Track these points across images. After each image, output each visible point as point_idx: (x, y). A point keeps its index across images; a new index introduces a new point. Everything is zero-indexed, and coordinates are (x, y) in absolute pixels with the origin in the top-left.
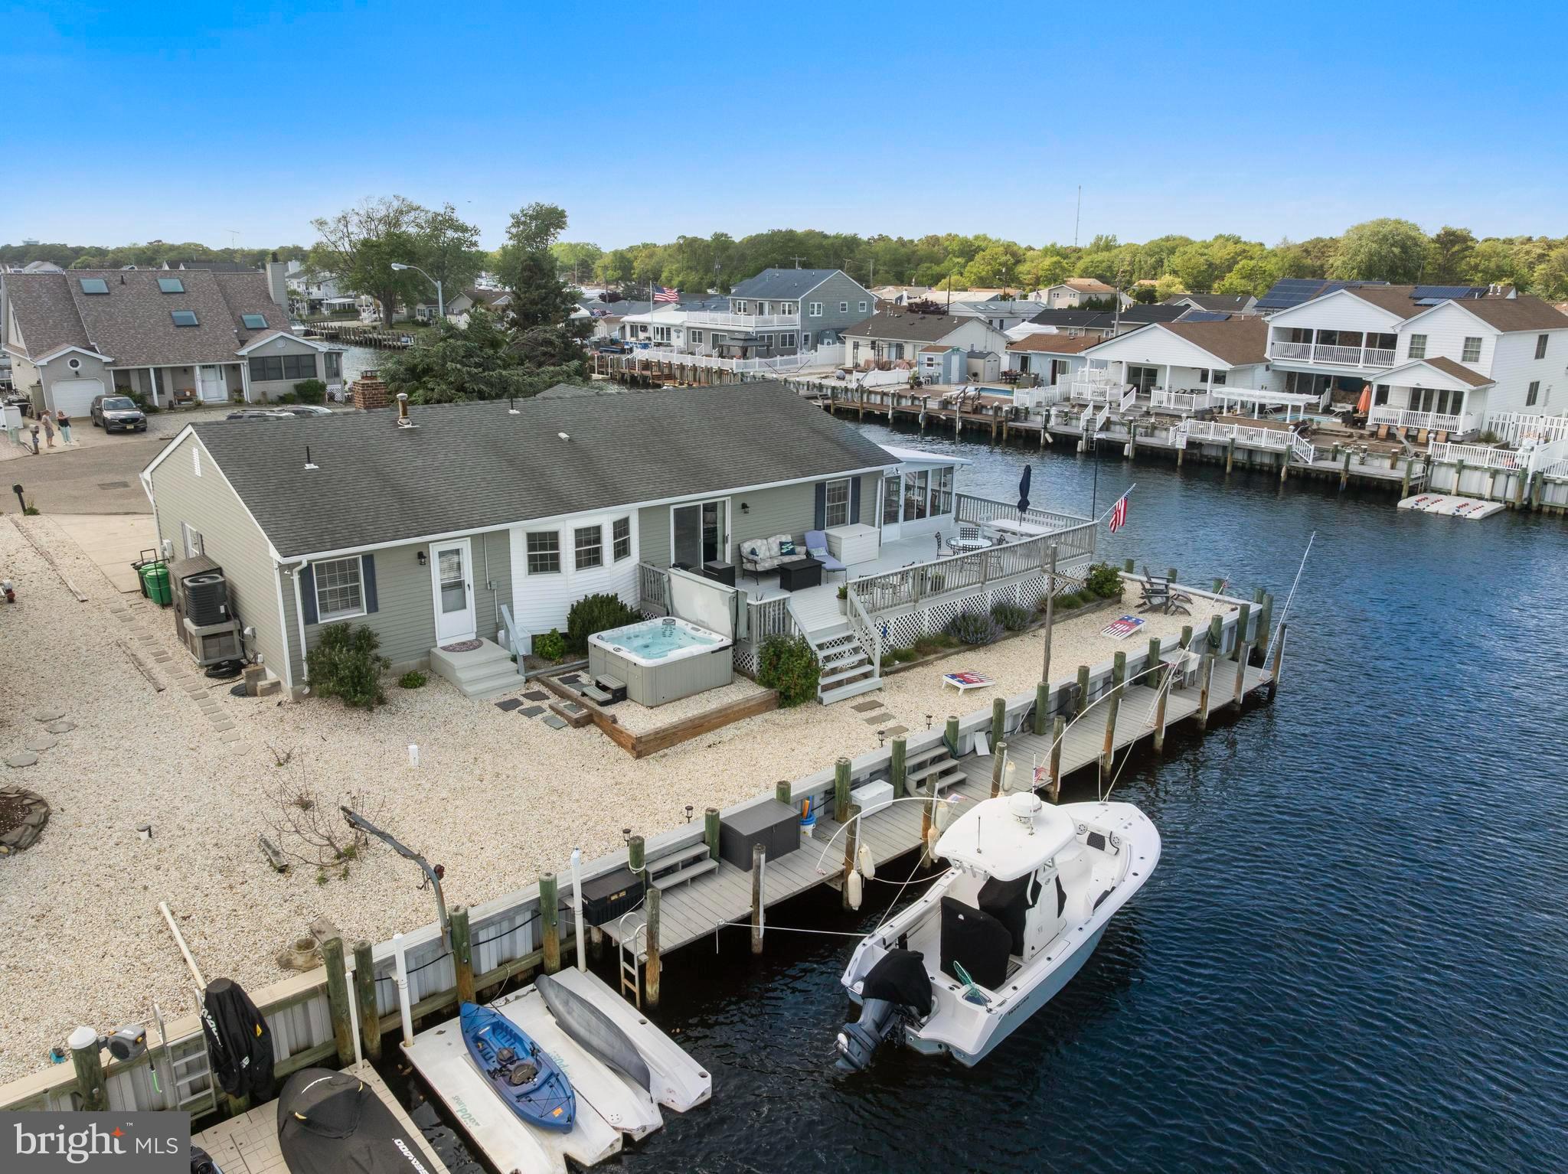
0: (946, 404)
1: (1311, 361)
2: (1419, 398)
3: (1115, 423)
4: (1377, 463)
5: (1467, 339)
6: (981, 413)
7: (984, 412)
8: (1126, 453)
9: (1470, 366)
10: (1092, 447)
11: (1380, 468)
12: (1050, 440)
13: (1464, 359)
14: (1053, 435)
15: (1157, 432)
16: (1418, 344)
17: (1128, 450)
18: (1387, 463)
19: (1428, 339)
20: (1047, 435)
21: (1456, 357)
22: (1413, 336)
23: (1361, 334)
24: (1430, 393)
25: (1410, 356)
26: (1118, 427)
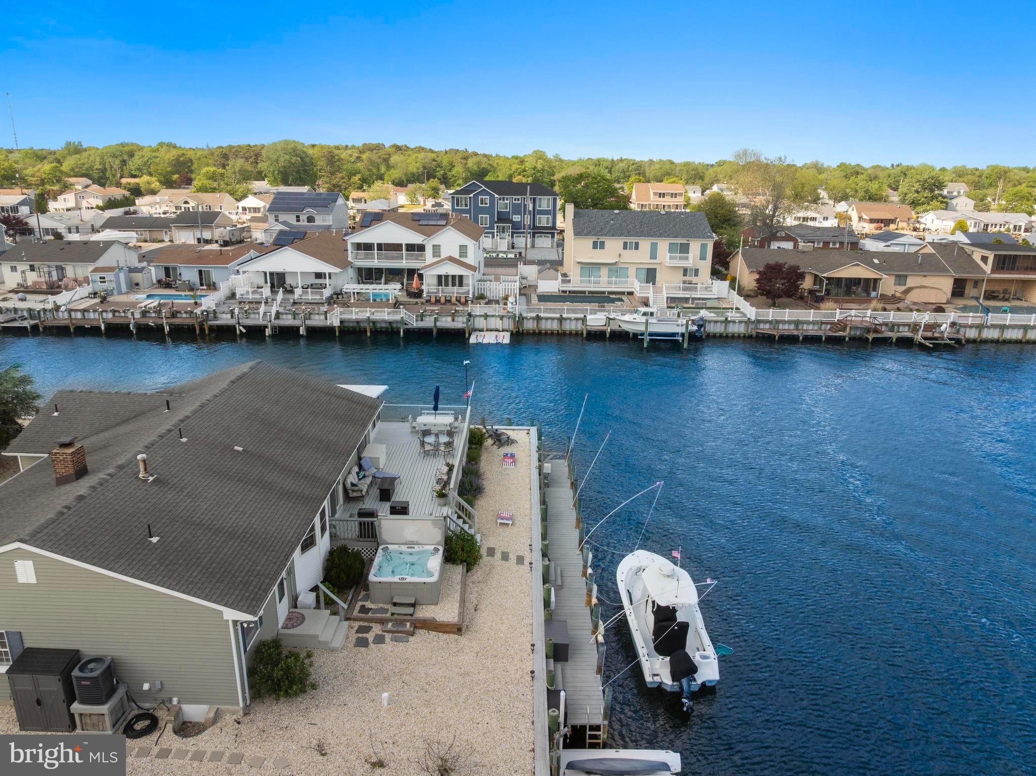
0: (144, 313)
1: (376, 261)
2: (442, 280)
3: (282, 314)
4: (444, 319)
5: (460, 246)
6: (177, 317)
7: (179, 315)
8: (301, 333)
9: (463, 259)
10: (276, 332)
11: (446, 322)
12: (244, 331)
13: (460, 257)
14: (244, 327)
15: (312, 316)
16: (436, 249)
17: (302, 331)
18: (449, 319)
19: (441, 247)
20: (241, 328)
21: (457, 256)
22: (433, 246)
23: (401, 245)
24: (447, 277)
25: (434, 256)
26: (284, 316)
